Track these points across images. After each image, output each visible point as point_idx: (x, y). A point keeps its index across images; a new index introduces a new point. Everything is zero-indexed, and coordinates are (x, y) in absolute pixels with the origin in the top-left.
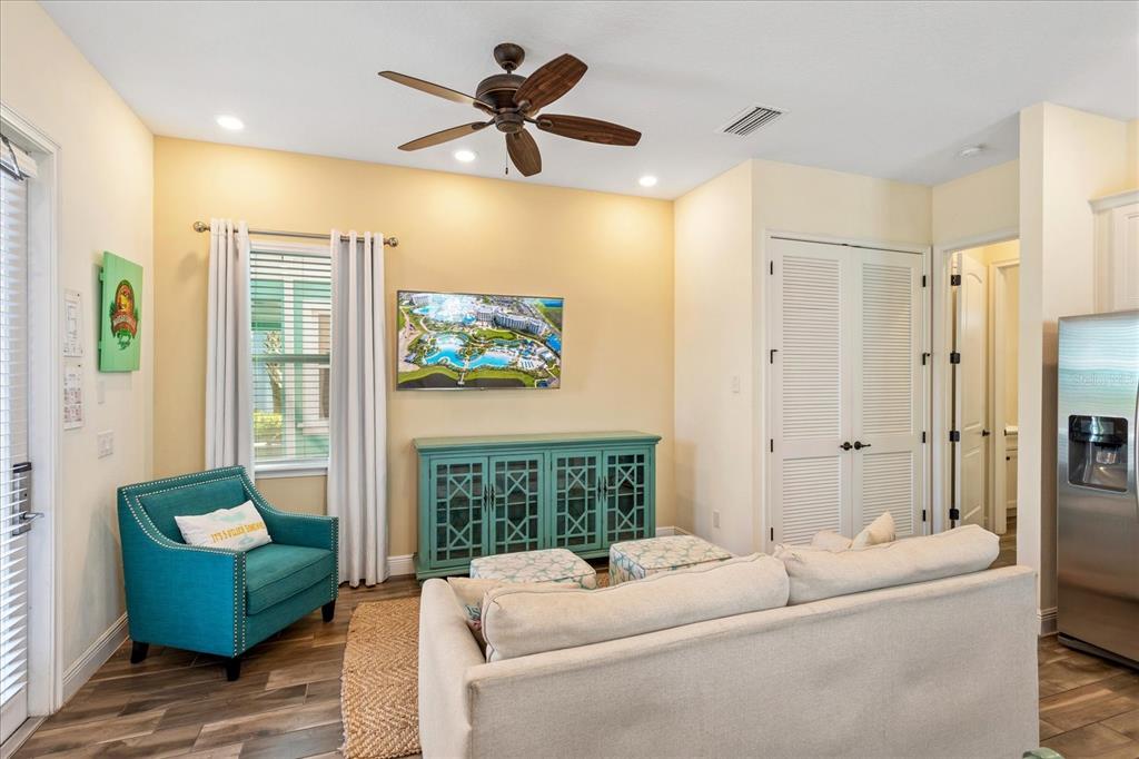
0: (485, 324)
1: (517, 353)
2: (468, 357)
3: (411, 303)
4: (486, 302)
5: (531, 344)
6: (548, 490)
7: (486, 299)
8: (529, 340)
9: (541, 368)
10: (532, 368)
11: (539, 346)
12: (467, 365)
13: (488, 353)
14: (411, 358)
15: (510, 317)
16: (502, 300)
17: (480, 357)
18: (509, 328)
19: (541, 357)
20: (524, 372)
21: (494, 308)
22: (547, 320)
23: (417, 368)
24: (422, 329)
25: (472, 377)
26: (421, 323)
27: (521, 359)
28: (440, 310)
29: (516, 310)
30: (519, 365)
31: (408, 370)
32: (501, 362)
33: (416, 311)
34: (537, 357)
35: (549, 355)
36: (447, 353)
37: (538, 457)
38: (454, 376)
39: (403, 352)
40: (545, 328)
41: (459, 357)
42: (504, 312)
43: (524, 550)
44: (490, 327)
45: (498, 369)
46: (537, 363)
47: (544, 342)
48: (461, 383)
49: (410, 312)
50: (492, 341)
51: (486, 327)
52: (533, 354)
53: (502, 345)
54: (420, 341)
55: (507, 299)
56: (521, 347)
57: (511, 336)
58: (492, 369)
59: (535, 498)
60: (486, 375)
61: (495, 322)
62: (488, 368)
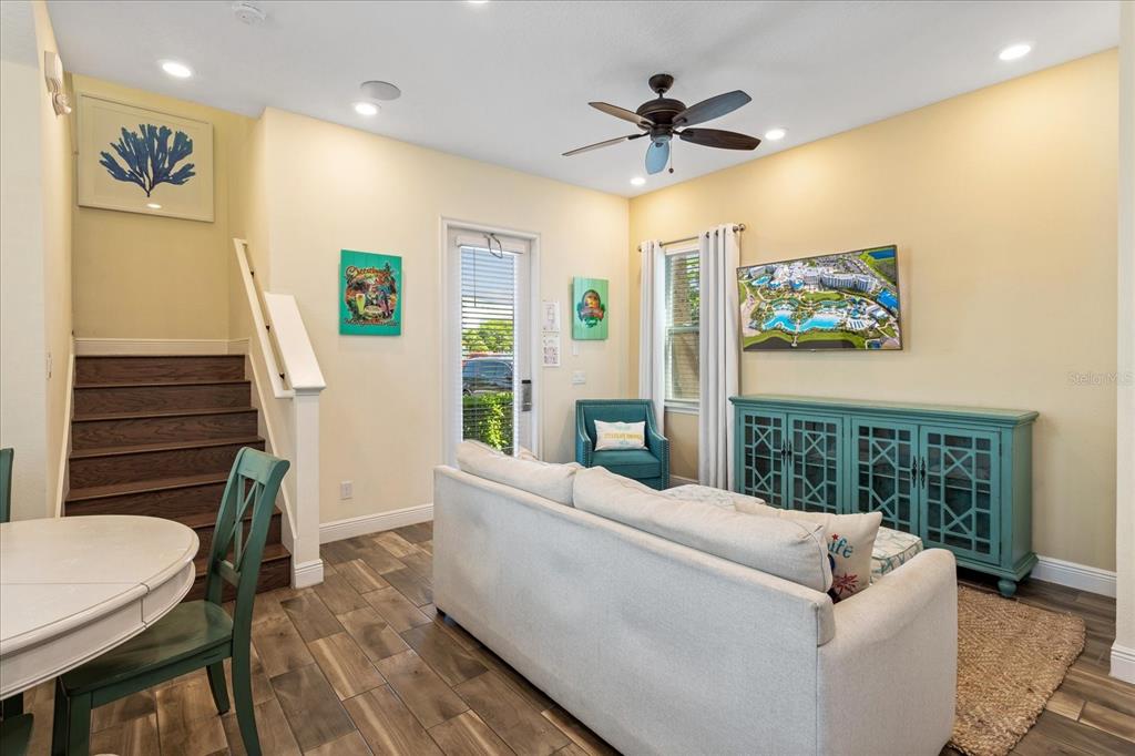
0: (812, 287)
1: (845, 314)
2: (799, 321)
3: (750, 277)
4: (812, 265)
5: (860, 303)
6: (847, 459)
7: (811, 261)
8: (858, 299)
9: (871, 328)
10: (862, 329)
11: (868, 304)
12: (798, 329)
13: (817, 316)
14: (754, 325)
15: (836, 276)
16: (827, 260)
17: (810, 320)
18: (835, 288)
19: (872, 316)
20: (854, 333)
21: (820, 269)
22: (877, 274)
23: (758, 333)
24: (759, 298)
25: (803, 339)
26: (758, 292)
27: (849, 319)
28: (772, 279)
29: (843, 269)
30: (848, 326)
31: (753, 335)
32: (830, 324)
33: (754, 283)
34: (866, 316)
35: (881, 313)
36: (781, 318)
37: (837, 422)
38: (787, 338)
39: (747, 321)
40: (874, 283)
41: (791, 321)
42: (829, 272)
43: (822, 511)
44: (817, 290)
45: (827, 331)
46: (867, 323)
47: (873, 299)
48: (794, 345)
49: (750, 285)
50: (819, 303)
51: (812, 289)
52: (862, 313)
53: (829, 307)
54: (759, 310)
55: (832, 258)
56: (849, 307)
57: (838, 297)
58: (822, 331)
59: (834, 463)
60: (817, 337)
61: (822, 283)
62: (817, 330)
